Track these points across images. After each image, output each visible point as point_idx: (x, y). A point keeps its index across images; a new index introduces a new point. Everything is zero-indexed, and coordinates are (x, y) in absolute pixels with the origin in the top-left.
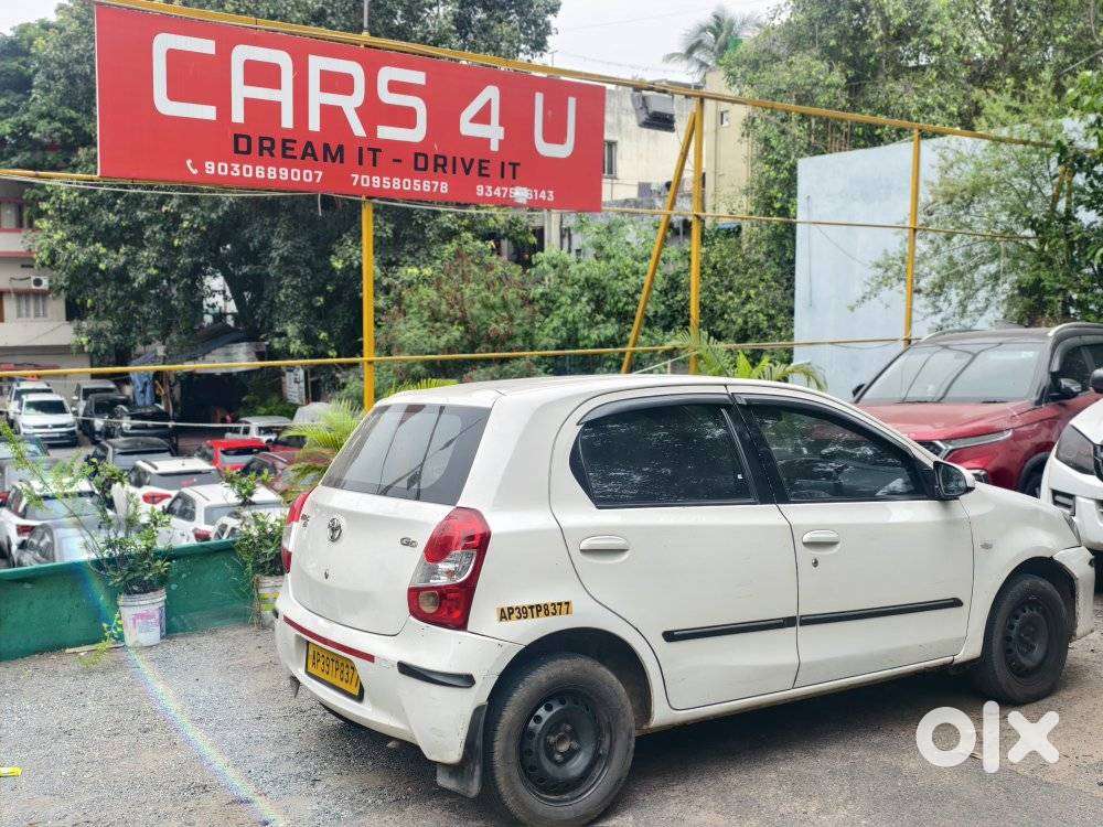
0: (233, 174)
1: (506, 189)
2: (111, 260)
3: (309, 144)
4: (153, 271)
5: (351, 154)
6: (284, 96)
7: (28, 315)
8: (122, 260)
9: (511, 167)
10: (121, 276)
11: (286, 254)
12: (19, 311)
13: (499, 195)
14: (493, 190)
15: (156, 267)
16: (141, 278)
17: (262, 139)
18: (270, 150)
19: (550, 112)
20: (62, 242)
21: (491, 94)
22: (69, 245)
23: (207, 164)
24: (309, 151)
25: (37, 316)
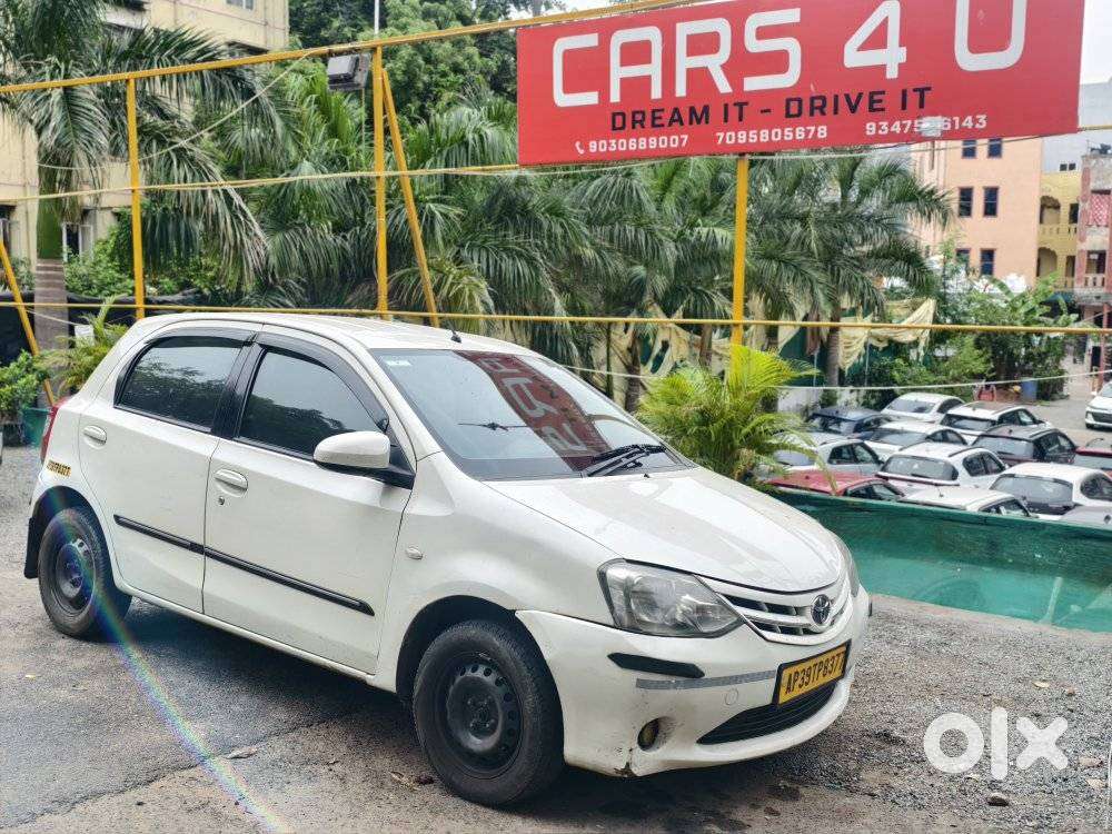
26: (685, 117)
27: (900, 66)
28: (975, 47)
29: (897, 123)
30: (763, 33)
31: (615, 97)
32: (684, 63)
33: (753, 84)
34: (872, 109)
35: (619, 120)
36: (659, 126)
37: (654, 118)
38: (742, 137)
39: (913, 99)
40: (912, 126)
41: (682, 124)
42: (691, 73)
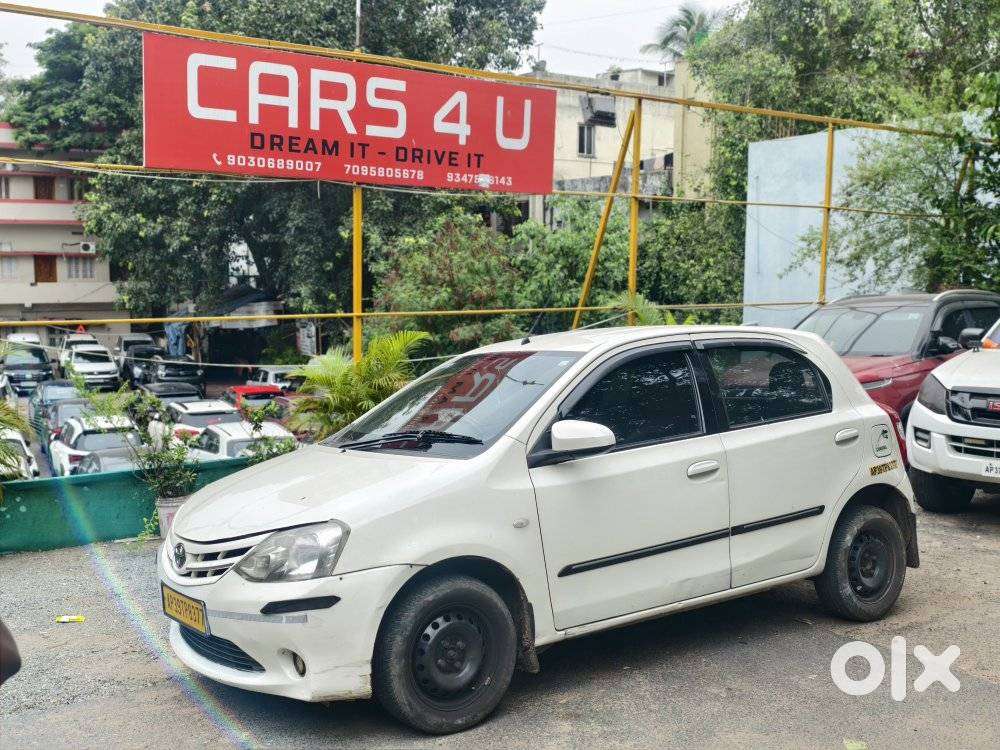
0: (249, 164)
1: (471, 176)
2: (149, 228)
3: (311, 140)
4: (186, 239)
5: (344, 148)
6: (291, 102)
7: (77, 276)
8: (159, 228)
9: (476, 158)
10: (158, 243)
11: (300, 224)
12: (70, 271)
13: (466, 180)
14: (461, 177)
15: (188, 235)
16: (175, 244)
17: (273, 137)
18: (279, 145)
19: (509, 112)
20: (108, 212)
21: (460, 98)
22: (113, 215)
23: (229, 157)
24: (311, 146)
25: (85, 276)
26: (319, 148)
27: (467, 137)
28: (508, 134)
29: (465, 176)
30: (381, 93)
31: (254, 118)
32: (317, 103)
33: (373, 131)
34: (450, 164)
35: (258, 139)
36: (296, 151)
37: (291, 144)
38: (365, 170)
39: (474, 160)
40: (473, 180)
41: (316, 153)
42: (324, 113)
